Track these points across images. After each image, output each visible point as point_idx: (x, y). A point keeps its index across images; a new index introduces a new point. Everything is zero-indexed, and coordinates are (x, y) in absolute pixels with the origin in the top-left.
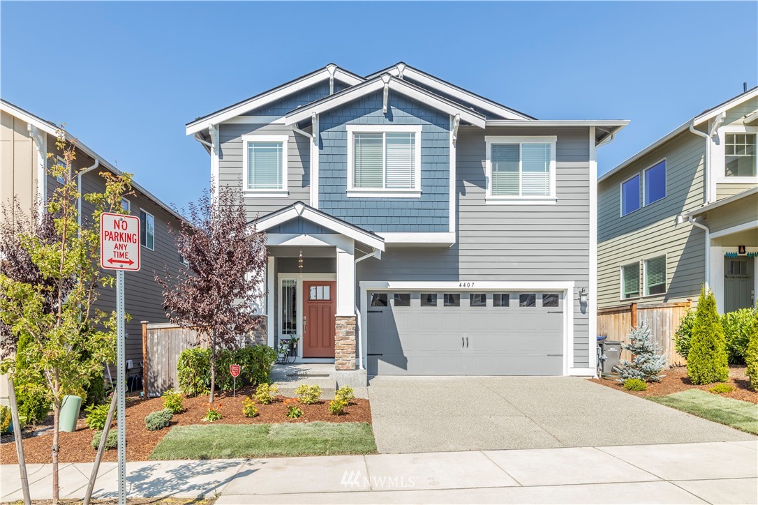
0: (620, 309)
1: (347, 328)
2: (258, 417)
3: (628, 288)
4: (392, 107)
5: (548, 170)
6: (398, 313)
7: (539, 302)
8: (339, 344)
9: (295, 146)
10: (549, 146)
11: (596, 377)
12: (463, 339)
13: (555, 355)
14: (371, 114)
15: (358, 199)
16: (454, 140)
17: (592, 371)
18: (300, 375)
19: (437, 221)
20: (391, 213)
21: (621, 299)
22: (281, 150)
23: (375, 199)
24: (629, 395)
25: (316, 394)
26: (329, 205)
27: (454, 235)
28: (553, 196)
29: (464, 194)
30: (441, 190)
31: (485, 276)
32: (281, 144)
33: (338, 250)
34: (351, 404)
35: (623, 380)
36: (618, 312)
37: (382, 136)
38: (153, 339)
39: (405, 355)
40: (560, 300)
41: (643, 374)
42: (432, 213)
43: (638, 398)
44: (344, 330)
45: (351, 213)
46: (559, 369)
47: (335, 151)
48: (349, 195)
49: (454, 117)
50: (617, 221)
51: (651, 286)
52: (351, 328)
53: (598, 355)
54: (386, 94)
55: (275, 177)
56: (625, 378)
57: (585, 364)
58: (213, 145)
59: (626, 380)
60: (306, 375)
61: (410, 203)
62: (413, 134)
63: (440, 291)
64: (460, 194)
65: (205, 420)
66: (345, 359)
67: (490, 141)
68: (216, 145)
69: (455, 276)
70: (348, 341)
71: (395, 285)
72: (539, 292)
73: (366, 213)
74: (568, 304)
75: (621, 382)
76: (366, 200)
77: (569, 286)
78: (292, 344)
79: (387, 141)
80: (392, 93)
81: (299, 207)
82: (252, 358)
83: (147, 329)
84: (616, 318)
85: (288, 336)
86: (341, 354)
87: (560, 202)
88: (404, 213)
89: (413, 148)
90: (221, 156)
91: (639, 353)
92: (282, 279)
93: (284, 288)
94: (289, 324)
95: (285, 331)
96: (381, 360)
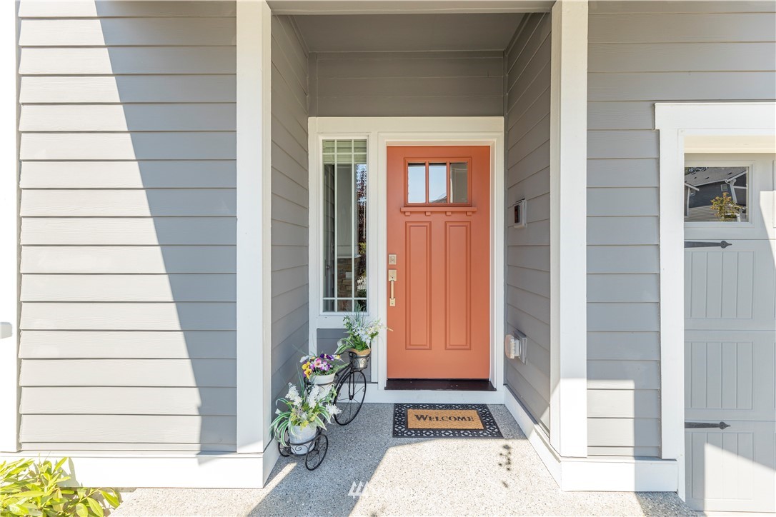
78: (354, 352)
92: (321, 138)
93: (329, 169)
94: (345, 263)
95: (333, 302)
96: (723, 446)
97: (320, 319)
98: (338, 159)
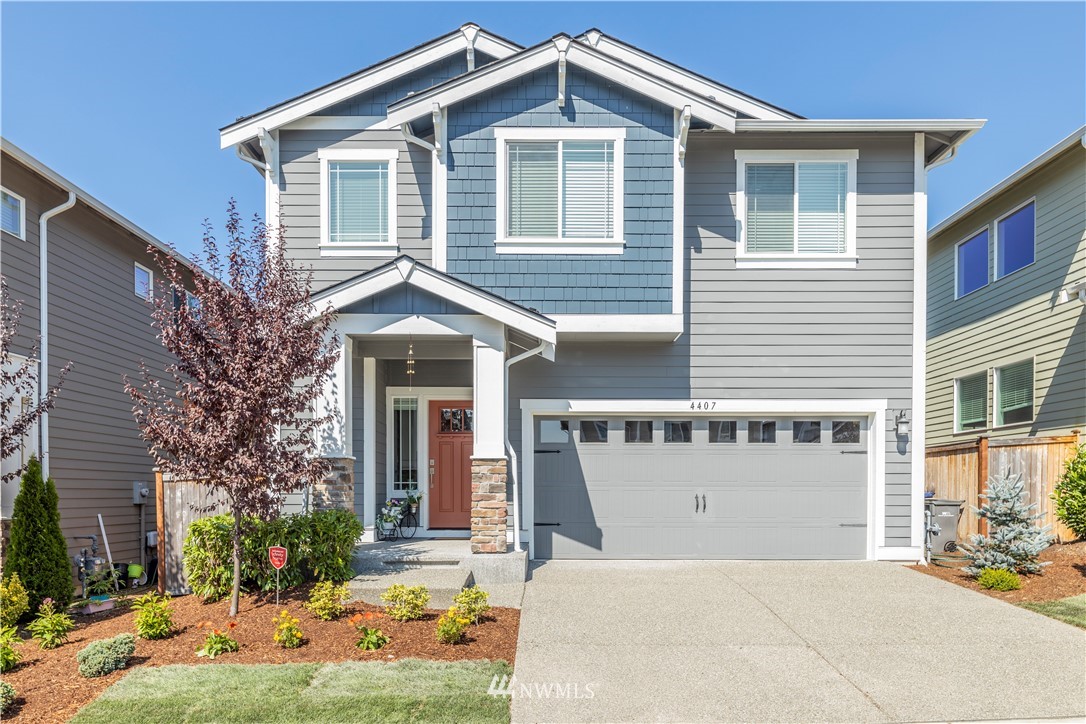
0: (959, 447)
1: (491, 478)
2: (304, 648)
3: (965, 414)
4: (573, 97)
5: (843, 210)
6: (587, 453)
7: (826, 434)
8: (477, 507)
9: (410, 168)
10: (844, 166)
11: (923, 562)
12: (697, 497)
13: (854, 526)
14: (538, 109)
15: (514, 257)
16: (680, 154)
17: (916, 552)
18: (407, 563)
19: (651, 294)
20: (572, 280)
21: (955, 432)
22: (385, 176)
23: (544, 257)
24: (989, 597)
25: (419, 602)
26: (463, 267)
27: (680, 319)
28: (852, 252)
29: (699, 250)
30: (657, 241)
31: (733, 392)
32: (385, 164)
33: (476, 342)
34: (482, 620)
35: (975, 570)
36: (955, 452)
37: (556, 148)
38: (174, 498)
39: (598, 525)
40: (861, 432)
41: (1013, 560)
42: (643, 281)
43: (1007, 605)
44: (486, 483)
45: (503, 280)
46: (860, 550)
47: (475, 173)
48: (499, 250)
49: (681, 112)
50: (951, 305)
51: (1005, 410)
52: (498, 480)
53: (926, 524)
54: (562, 71)
55: (374, 221)
56: (979, 567)
57: (905, 540)
58: (268, 167)
59: (981, 571)
60: (419, 563)
61: (605, 263)
62: (611, 144)
63: (659, 417)
64: (692, 251)
65: (201, 654)
66: (487, 533)
67: (743, 158)
68: (273, 167)
69: (684, 393)
70: (493, 503)
71: (580, 407)
72: (827, 417)
73: (530, 280)
74: (876, 439)
75: (970, 573)
76: (528, 258)
77: (877, 407)
78: (409, 507)
79: (567, 157)
80: (574, 71)
81: (405, 266)
82: (316, 533)
83: (163, 482)
84: (950, 462)
85: (402, 494)
86: (481, 525)
87: (863, 264)
88: (594, 281)
89: (610, 170)
90: (283, 185)
91: (1004, 523)
92: (393, 397)
93: (397, 413)
94: (406, 473)
95: (398, 485)
96: (558, 533)
97: (392, 493)
98: (402, 407)
